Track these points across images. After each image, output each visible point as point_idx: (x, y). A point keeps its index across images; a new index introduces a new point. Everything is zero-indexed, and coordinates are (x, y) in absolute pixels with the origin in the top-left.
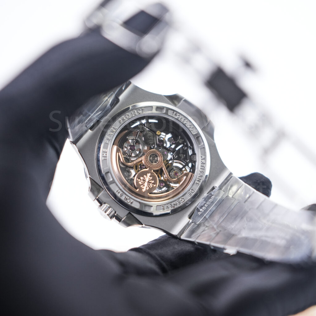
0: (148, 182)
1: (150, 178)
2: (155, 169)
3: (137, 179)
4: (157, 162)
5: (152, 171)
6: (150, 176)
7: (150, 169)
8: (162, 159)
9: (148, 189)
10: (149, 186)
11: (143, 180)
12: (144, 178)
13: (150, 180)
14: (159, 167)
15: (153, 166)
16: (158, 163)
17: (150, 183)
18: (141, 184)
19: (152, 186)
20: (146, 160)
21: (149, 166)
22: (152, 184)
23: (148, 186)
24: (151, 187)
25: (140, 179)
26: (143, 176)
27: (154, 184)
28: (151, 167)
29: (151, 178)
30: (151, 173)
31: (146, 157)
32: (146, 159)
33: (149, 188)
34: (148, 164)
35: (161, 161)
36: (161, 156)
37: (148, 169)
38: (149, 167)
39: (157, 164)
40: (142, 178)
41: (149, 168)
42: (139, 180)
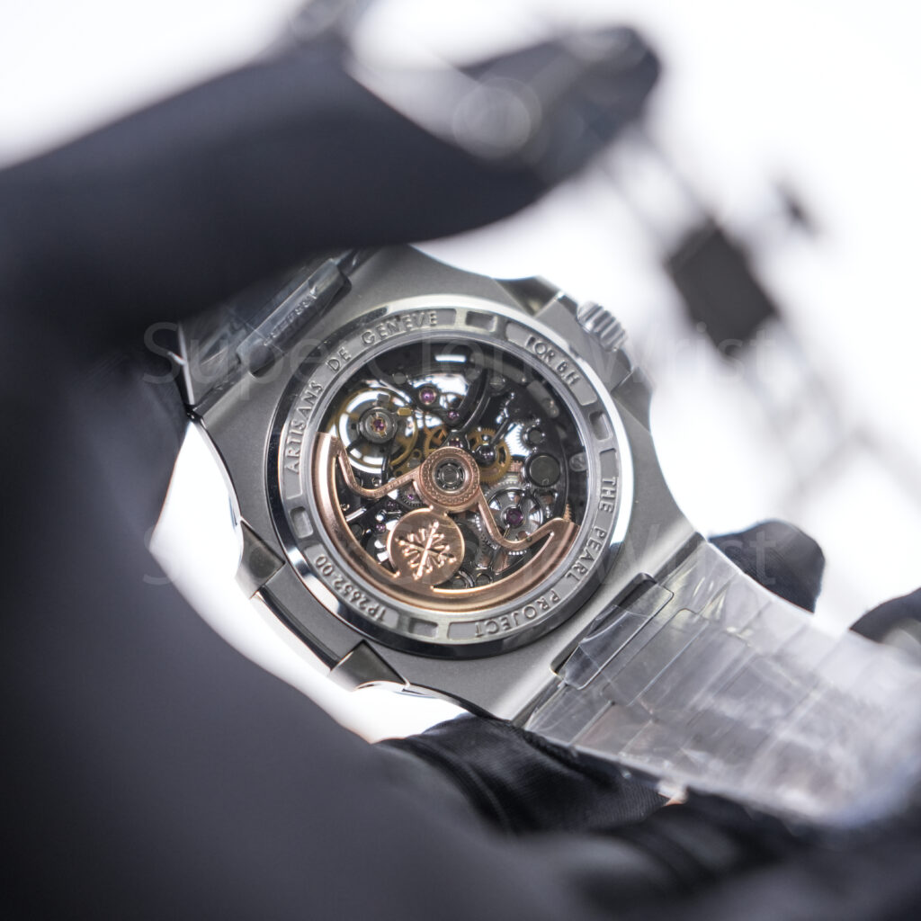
0: (432, 549)
1: (437, 536)
2: (452, 509)
3: (397, 540)
4: (462, 488)
5: (446, 515)
6: (439, 532)
7: (439, 510)
8: (476, 478)
9: (428, 571)
10: (435, 563)
11: (415, 543)
12: (419, 535)
13: (436, 545)
14: (467, 501)
15: (447, 500)
16: (466, 489)
17: (438, 552)
18: (407, 555)
19: (443, 563)
20: (426, 481)
21: (434, 497)
22: (444, 554)
23: (432, 564)
24: (439, 566)
25: (407, 541)
26: (415, 532)
27: (451, 556)
28: (440, 503)
29: (442, 536)
30: (441, 522)
31: (425, 470)
32: (425, 475)
33: (435, 567)
34: (430, 493)
35: (474, 483)
36: (474, 467)
37: (432, 507)
38: (436, 501)
39: (462, 492)
40: (411, 537)
41: (435, 506)
42: (402, 543)
